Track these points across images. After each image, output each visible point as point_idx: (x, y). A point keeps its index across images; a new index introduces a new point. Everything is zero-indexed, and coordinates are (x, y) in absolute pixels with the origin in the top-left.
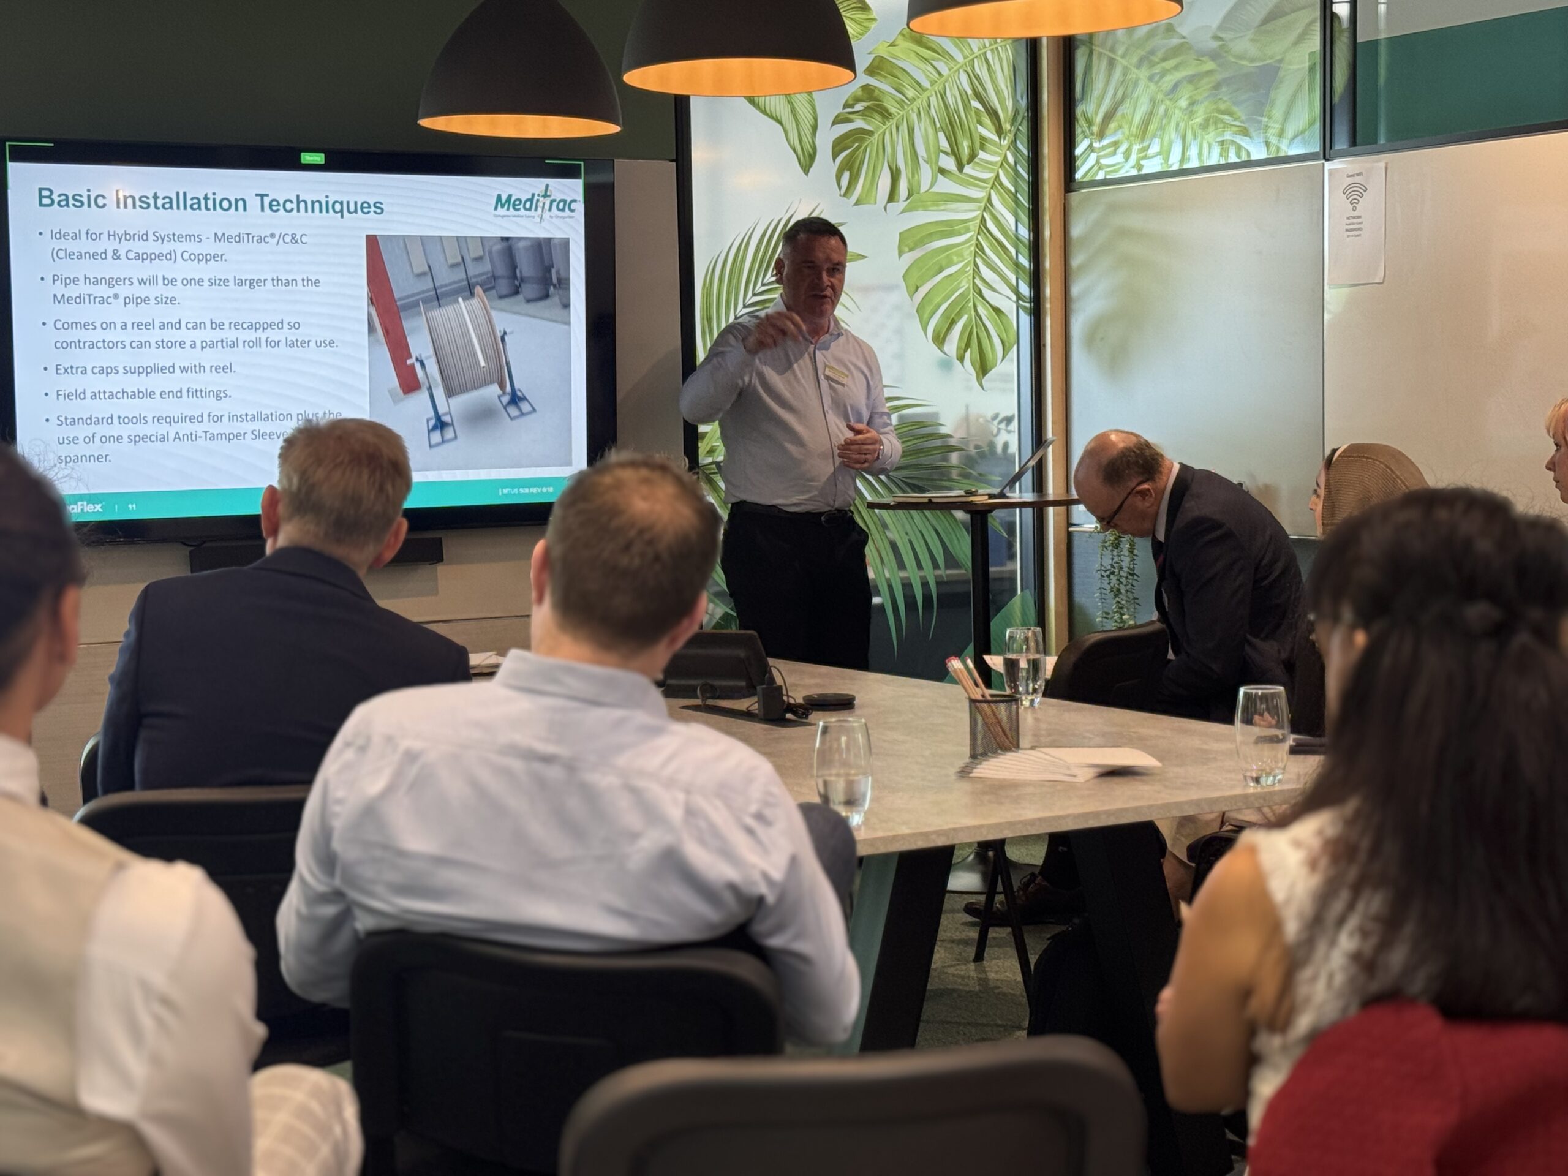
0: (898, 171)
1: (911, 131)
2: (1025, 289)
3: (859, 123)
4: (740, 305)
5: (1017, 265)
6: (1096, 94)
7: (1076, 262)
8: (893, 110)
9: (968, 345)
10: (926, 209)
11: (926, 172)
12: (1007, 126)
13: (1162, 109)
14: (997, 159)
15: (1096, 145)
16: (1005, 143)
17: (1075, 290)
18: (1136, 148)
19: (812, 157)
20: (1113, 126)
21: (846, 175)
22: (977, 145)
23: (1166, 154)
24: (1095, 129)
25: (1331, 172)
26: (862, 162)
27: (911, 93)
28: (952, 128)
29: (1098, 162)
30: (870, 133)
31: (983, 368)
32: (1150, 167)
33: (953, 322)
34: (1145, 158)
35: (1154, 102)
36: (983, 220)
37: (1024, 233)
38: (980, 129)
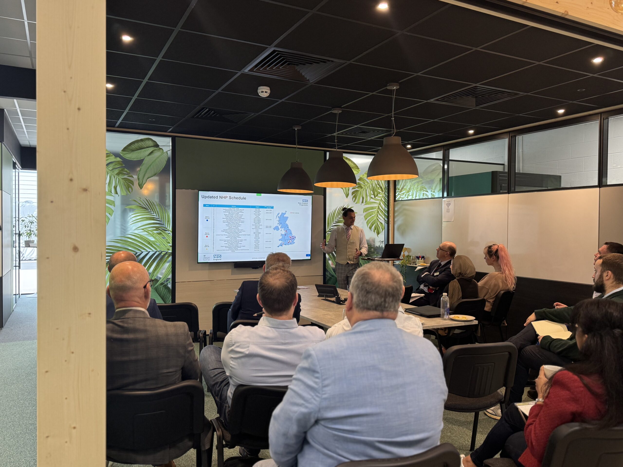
0: (364, 197)
1: (366, 191)
2: (386, 219)
3: (357, 189)
4: (334, 221)
5: (385, 215)
6: (400, 184)
7: (396, 214)
8: (363, 187)
9: (375, 229)
10: (368, 204)
11: (369, 198)
12: (384, 190)
13: (412, 187)
14: (382, 196)
15: (400, 193)
16: (383, 193)
17: (396, 220)
18: (407, 194)
19: (348, 195)
20: (403, 190)
21: (354, 198)
22: (378, 193)
23: (412, 195)
24: (400, 191)
25: (444, 201)
26: (357, 196)
27: (366, 184)
28: (374, 190)
29: (400, 197)
30: (359, 191)
31: (378, 233)
32: (410, 198)
33: (373, 225)
34: (409, 196)
35: (411, 186)
36: (379, 207)
37: (386, 209)
38: (379, 190)
